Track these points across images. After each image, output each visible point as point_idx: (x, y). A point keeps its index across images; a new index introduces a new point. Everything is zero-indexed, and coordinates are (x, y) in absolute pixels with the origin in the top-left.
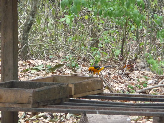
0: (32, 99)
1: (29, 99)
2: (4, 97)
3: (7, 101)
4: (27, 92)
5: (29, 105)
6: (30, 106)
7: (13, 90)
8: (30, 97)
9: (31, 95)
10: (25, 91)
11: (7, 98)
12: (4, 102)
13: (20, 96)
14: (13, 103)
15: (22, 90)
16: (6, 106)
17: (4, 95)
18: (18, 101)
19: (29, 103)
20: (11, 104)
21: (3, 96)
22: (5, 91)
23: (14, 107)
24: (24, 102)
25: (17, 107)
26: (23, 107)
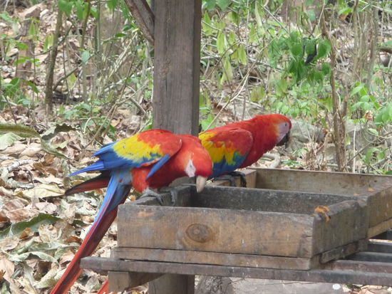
0: (311, 243)
1: (301, 242)
2: (222, 236)
3: (229, 248)
4: (294, 222)
5: (302, 263)
6: (307, 264)
7: (250, 217)
8: (305, 236)
9: (309, 232)
10: (290, 219)
11: (231, 239)
12: (220, 249)
13: (274, 234)
14: (250, 255)
15: (279, 216)
16: (227, 263)
17: (221, 228)
18: (265, 248)
19: (300, 255)
20: (243, 258)
21: (218, 231)
22: (223, 219)
23: (252, 265)
24: (287, 252)
25: (263, 266)
26: (283, 267)
